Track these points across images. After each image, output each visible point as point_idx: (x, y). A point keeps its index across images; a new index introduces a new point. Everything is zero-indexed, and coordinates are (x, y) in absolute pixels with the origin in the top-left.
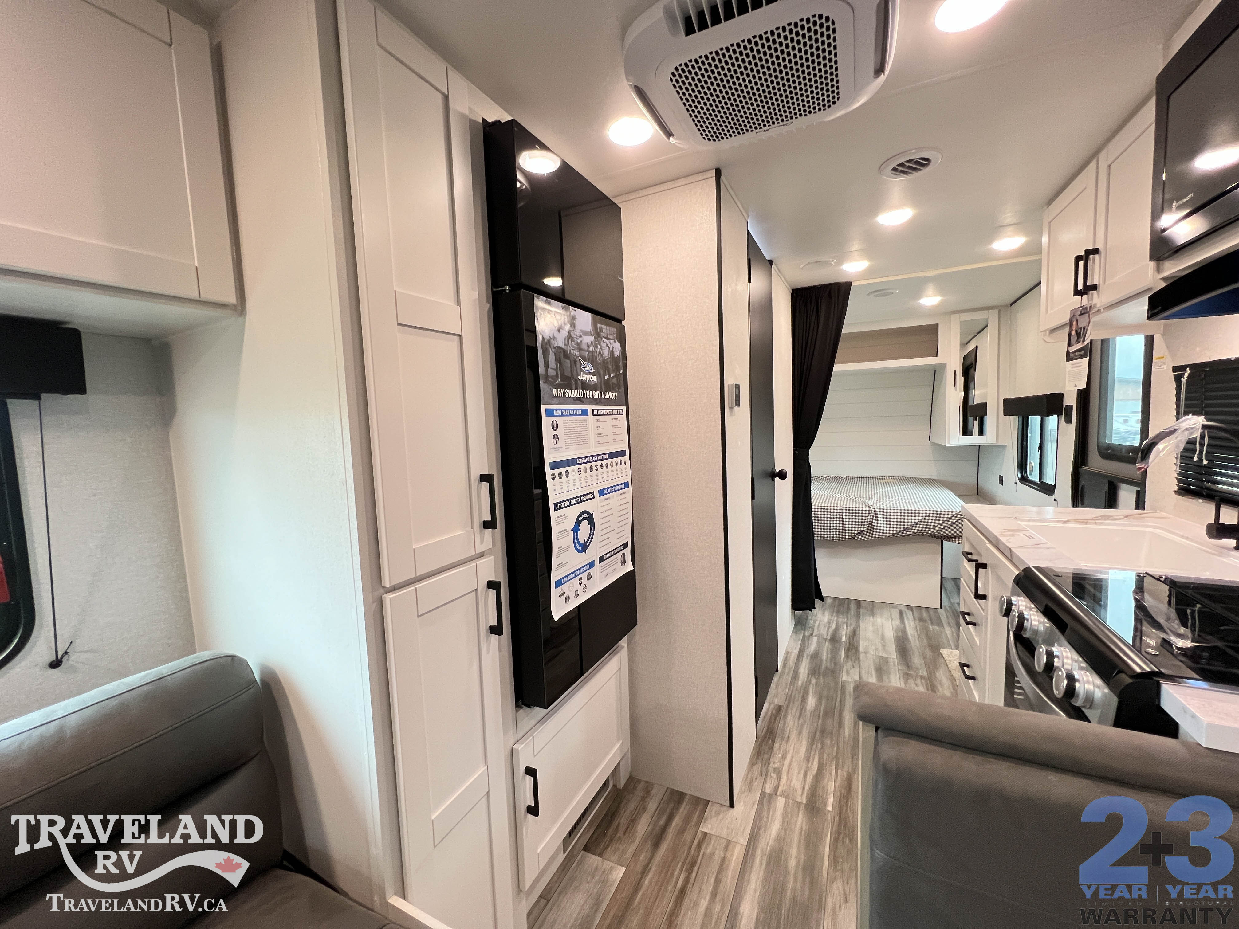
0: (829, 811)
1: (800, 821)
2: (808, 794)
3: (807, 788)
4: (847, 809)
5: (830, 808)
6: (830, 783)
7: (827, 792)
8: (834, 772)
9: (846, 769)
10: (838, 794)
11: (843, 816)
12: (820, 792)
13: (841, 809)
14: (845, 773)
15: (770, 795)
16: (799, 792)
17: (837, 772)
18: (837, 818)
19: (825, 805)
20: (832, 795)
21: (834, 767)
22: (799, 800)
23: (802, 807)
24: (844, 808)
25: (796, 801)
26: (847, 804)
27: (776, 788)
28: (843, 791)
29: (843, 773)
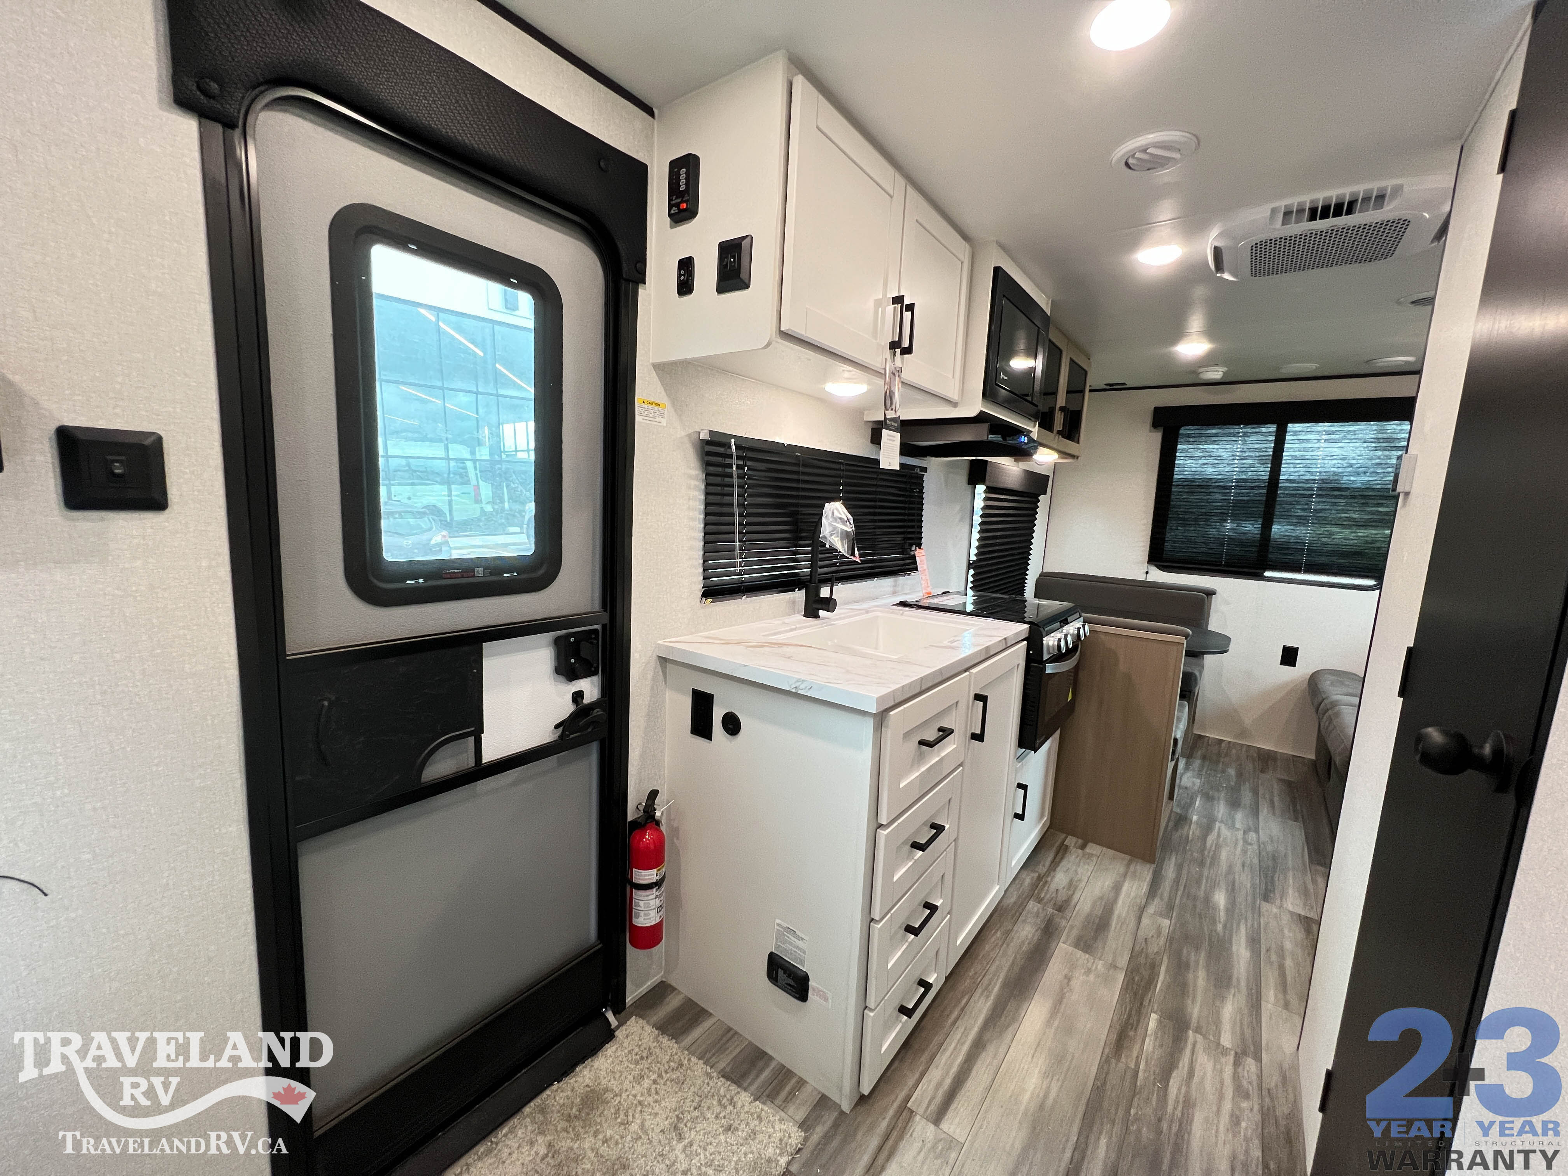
0: (1155, 1013)
1: (1195, 1011)
2: (1186, 1042)
3: (1188, 1051)
4: (1130, 1011)
5: (1154, 1016)
6: (1151, 1049)
7: (1156, 1038)
8: (1142, 1066)
9: (1121, 1065)
10: (1140, 1031)
11: (1137, 1005)
12: (1168, 1041)
13: (1139, 1012)
14: (1123, 1060)
15: (1245, 1053)
16: (1200, 1047)
17: (1137, 1065)
18: (1146, 1003)
19: (1160, 1022)
20: (1149, 1032)
21: (1140, 1074)
22: (1199, 1037)
23: (1194, 1024)
24: (1133, 1013)
25: (1205, 1037)
26: (1129, 1016)
27: (1237, 1063)
28: (1132, 1033)
29: (1128, 1060)
